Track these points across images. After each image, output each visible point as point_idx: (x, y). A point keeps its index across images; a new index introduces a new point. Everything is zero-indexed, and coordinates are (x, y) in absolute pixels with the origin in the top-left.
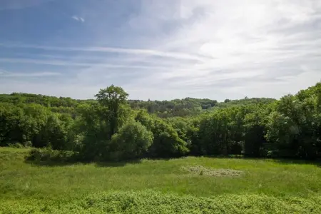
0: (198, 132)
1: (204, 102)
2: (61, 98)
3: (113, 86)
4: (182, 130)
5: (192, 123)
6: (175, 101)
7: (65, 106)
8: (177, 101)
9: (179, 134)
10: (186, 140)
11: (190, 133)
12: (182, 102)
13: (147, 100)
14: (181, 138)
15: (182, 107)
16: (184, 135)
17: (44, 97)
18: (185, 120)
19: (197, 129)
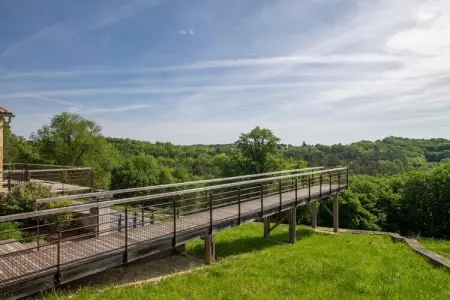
0: (400, 201)
1: (431, 145)
2: (158, 143)
3: (258, 128)
4: (369, 197)
5: (388, 186)
6: (359, 144)
7: (166, 156)
8: (365, 145)
9: (363, 203)
10: (376, 214)
11: (384, 203)
12: (376, 146)
13: (300, 144)
14: (367, 209)
15: (376, 157)
16: (372, 205)
17: (133, 142)
18: (377, 180)
19: (398, 196)
